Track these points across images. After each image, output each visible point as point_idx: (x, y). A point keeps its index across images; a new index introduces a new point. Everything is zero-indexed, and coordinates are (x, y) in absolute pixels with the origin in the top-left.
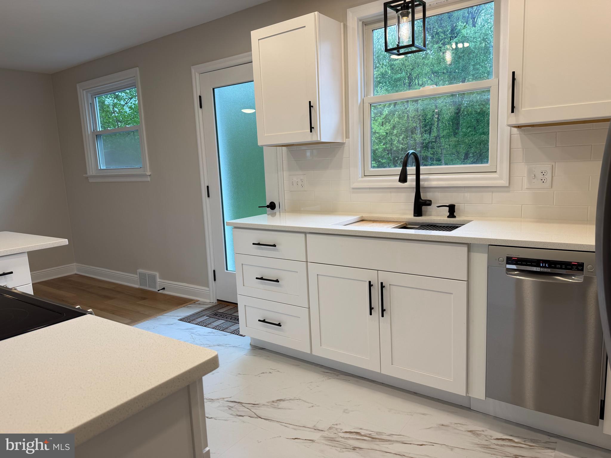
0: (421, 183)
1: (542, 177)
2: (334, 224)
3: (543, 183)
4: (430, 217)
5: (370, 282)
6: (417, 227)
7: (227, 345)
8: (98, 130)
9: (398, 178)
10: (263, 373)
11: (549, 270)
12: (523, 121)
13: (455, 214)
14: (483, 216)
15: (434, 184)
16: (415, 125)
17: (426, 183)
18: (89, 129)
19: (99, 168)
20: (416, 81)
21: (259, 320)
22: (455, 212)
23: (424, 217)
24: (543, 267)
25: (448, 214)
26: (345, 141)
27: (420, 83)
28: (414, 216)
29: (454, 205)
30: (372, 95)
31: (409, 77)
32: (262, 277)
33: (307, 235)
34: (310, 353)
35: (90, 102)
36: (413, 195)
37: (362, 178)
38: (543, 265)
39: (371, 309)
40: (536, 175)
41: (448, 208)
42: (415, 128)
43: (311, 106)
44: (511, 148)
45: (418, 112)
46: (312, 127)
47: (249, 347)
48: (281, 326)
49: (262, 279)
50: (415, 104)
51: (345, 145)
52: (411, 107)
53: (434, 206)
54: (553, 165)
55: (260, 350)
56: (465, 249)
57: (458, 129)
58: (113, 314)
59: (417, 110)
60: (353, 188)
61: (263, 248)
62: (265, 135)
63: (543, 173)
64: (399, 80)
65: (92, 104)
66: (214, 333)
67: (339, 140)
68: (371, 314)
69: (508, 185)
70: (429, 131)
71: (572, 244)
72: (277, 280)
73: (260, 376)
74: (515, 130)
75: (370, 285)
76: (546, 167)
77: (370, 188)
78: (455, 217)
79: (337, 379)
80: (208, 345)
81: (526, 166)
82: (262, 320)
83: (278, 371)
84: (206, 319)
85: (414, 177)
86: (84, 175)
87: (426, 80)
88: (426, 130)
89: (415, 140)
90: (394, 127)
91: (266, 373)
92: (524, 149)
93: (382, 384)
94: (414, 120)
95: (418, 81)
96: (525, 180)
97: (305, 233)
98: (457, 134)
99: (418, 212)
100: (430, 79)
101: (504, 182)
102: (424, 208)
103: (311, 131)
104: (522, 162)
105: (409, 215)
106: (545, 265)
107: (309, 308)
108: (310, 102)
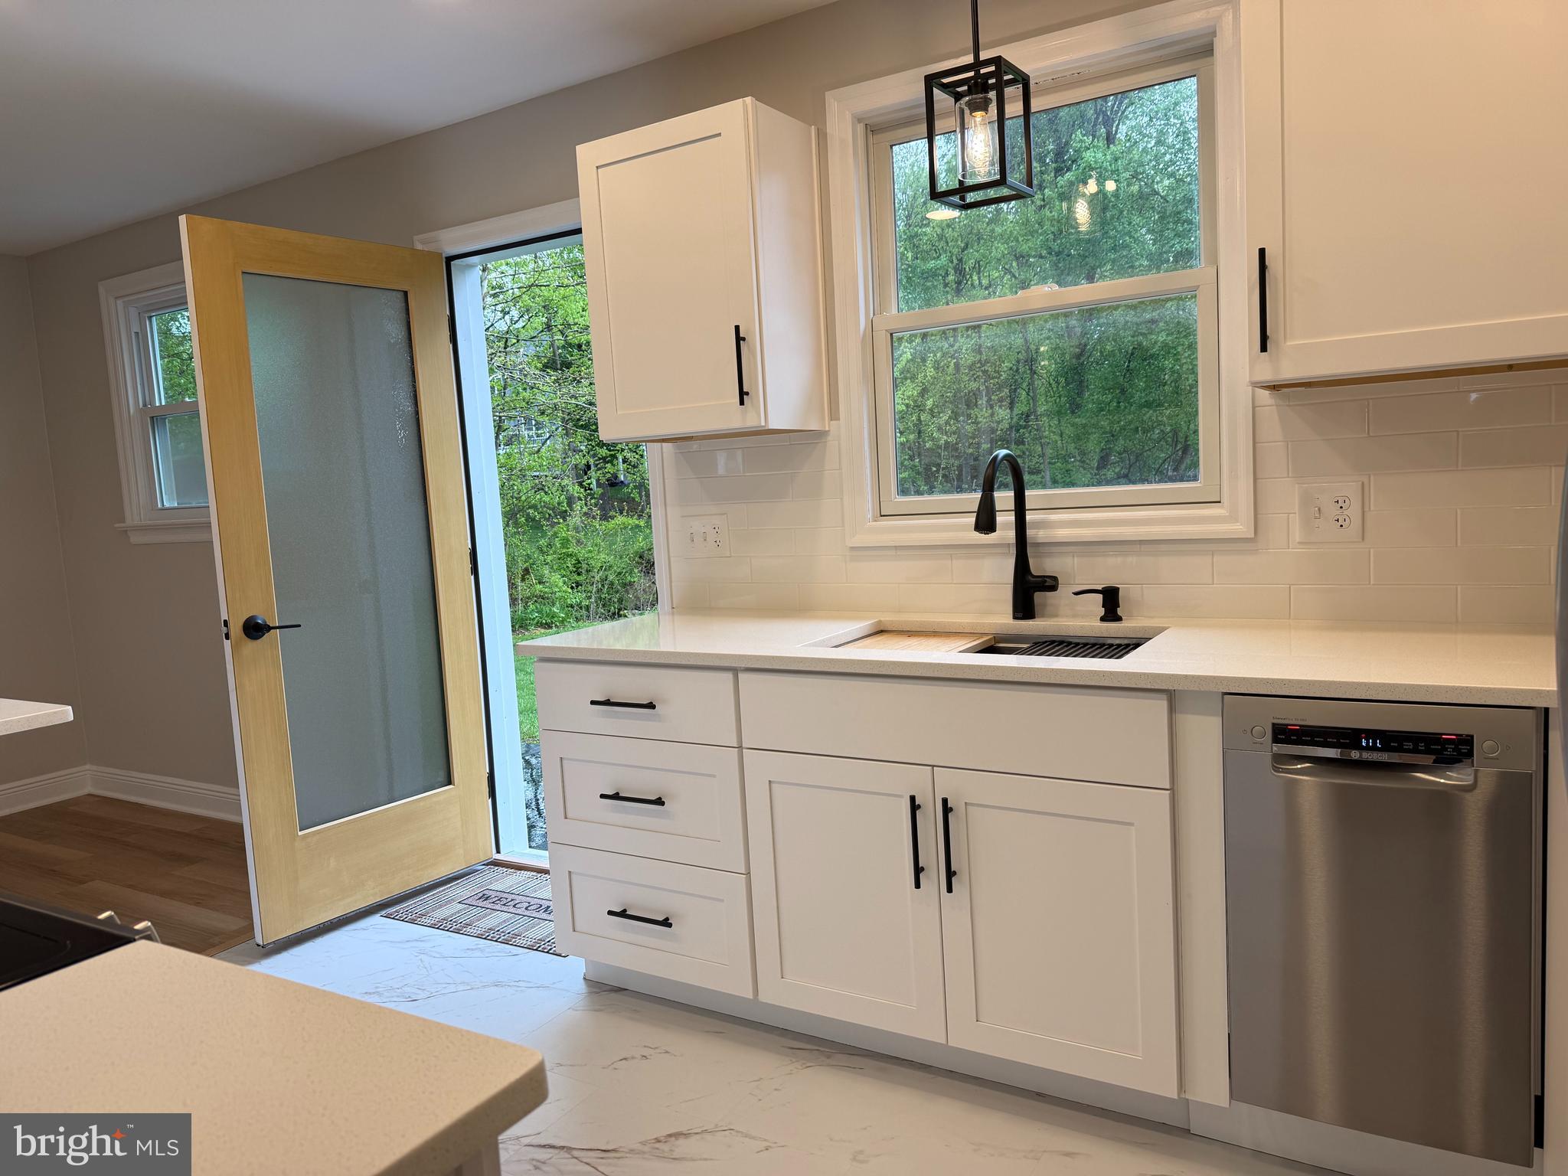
0: (1030, 532)
1: (1338, 512)
2: (810, 645)
3: (1342, 529)
4: (1055, 619)
5: (913, 799)
6: (1025, 646)
7: (521, 984)
8: (157, 404)
9: (971, 520)
10: (625, 1059)
11: (1384, 757)
12: (1290, 371)
13: (1120, 612)
14: (1191, 615)
15: (1062, 534)
16: (974, 385)
17: (1040, 533)
18: (131, 400)
19: (160, 506)
20: (975, 277)
21: (610, 913)
22: (1119, 607)
23: (1042, 619)
24: (1368, 748)
25: (1102, 612)
26: (829, 427)
27: (985, 282)
28: (1015, 618)
29: (1117, 589)
30: (894, 311)
31: (956, 269)
32: (618, 793)
33: (742, 676)
34: (751, 998)
35: (135, 328)
36: (1010, 563)
37: (876, 521)
38: (1368, 743)
39: (918, 870)
40: (1321, 509)
41: (1100, 596)
42: (976, 394)
43: (739, 339)
44: (1257, 440)
45: (980, 353)
46: (745, 390)
47: (581, 987)
48: (670, 925)
49: (616, 797)
50: (974, 334)
51: (829, 438)
52: (965, 344)
53: (1064, 592)
54: (1363, 483)
55: (613, 995)
56: (1161, 705)
57: (1080, 394)
58: (197, 904)
59: (980, 348)
60: (853, 548)
61: (618, 712)
62: (618, 413)
63: (1340, 504)
64: (933, 274)
65: (140, 336)
66: (482, 950)
67: (814, 426)
68: (918, 885)
69: (1253, 536)
70: (1008, 400)
71: (1440, 687)
72: (660, 798)
73: (615, 1069)
74: (1265, 394)
75: (914, 807)
76: (1348, 488)
77: (896, 548)
78: (1119, 619)
79: (828, 1065)
80: (468, 985)
81: (1297, 486)
82: (618, 910)
83: (667, 1052)
84: (458, 912)
85: (1011, 518)
86: (117, 525)
87: (997, 274)
88: (1002, 397)
89: (976, 423)
90: (924, 392)
91: (633, 1058)
92: (1290, 444)
93: (951, 1074)
94: (972, 373)
95: (979, 278)
96: (1296, 522)
97: (735, 671)
98: (1079, 406)
99: (1024, 607)
100: (1007, 271)
101: (1241, 528)
102: (1038, 597)
103: (742, 403)
104: (1286, 475)
105: (1002, 618)
106: (1375, 743)
107: (749, 873)
108: (737, 328)
